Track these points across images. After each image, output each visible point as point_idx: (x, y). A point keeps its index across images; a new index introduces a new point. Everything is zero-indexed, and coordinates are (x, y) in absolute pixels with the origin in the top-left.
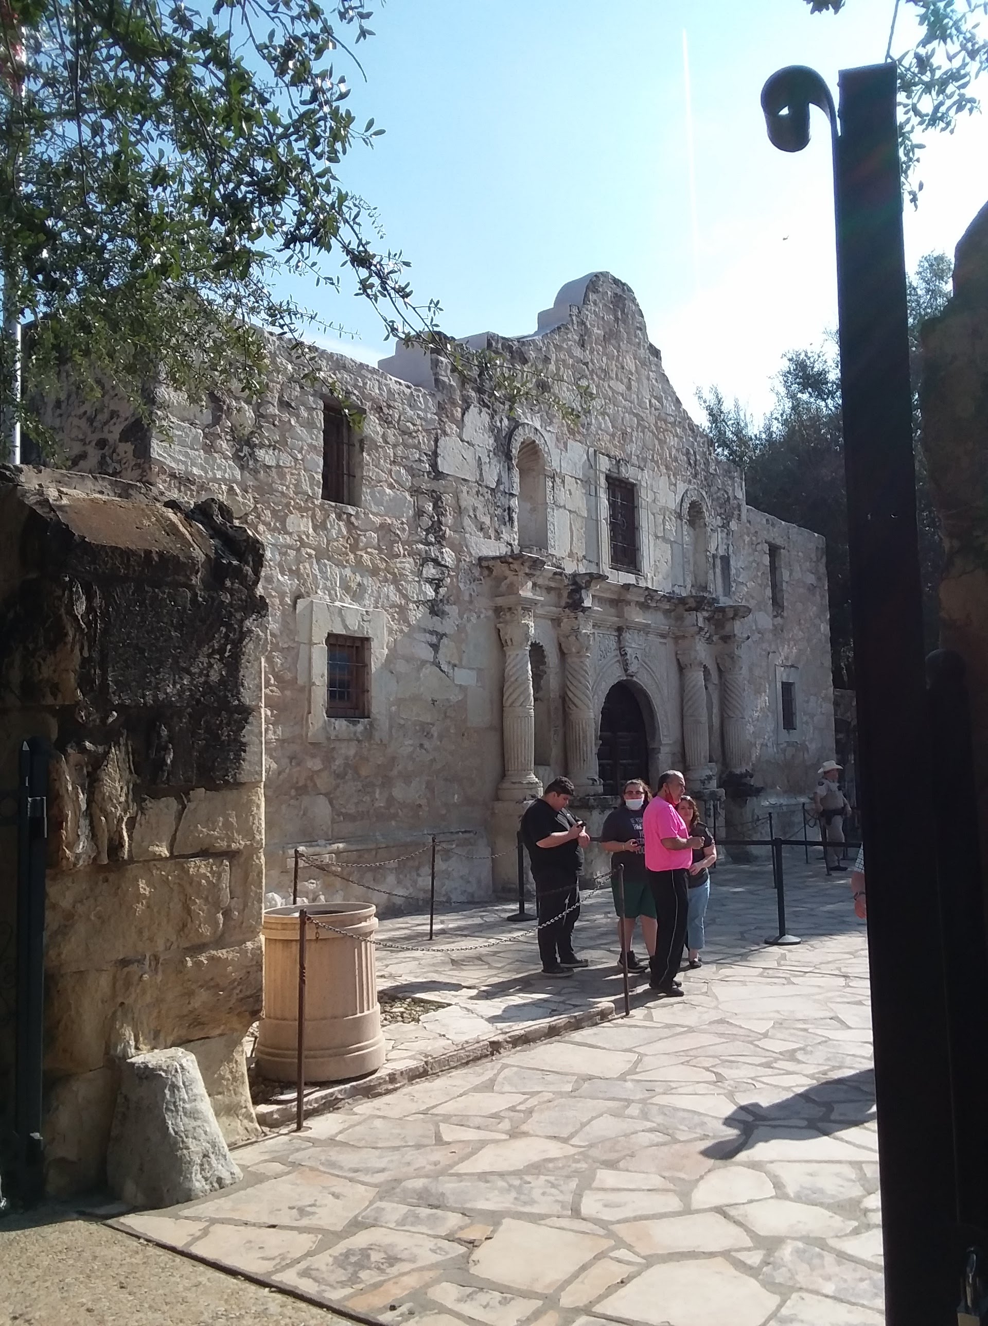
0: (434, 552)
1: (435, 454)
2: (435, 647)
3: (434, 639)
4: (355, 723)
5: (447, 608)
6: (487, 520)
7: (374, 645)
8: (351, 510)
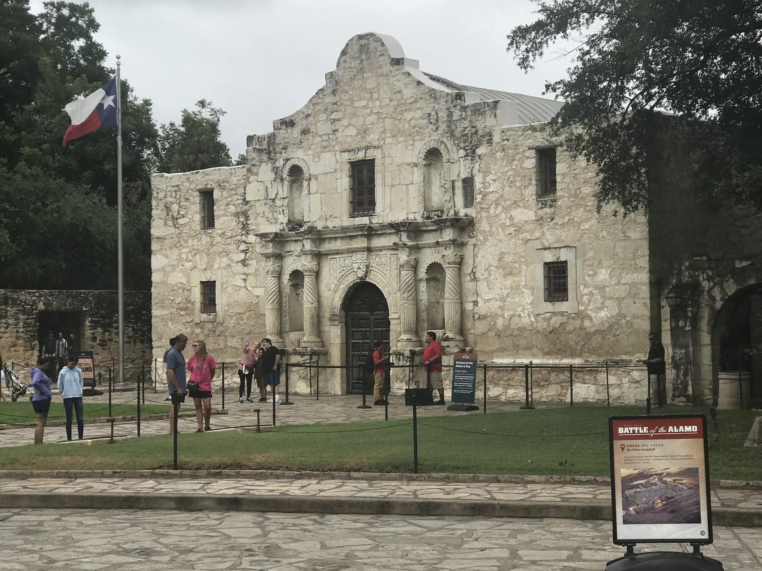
0: (244, 238)
1: (245, 194)
2: (245, 280)
3: (245, 277)
4: (210, 315)
5: (250, 262)
6: (270, 215)
7: (217, 283)
8: (210, 231)
